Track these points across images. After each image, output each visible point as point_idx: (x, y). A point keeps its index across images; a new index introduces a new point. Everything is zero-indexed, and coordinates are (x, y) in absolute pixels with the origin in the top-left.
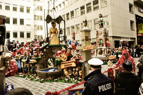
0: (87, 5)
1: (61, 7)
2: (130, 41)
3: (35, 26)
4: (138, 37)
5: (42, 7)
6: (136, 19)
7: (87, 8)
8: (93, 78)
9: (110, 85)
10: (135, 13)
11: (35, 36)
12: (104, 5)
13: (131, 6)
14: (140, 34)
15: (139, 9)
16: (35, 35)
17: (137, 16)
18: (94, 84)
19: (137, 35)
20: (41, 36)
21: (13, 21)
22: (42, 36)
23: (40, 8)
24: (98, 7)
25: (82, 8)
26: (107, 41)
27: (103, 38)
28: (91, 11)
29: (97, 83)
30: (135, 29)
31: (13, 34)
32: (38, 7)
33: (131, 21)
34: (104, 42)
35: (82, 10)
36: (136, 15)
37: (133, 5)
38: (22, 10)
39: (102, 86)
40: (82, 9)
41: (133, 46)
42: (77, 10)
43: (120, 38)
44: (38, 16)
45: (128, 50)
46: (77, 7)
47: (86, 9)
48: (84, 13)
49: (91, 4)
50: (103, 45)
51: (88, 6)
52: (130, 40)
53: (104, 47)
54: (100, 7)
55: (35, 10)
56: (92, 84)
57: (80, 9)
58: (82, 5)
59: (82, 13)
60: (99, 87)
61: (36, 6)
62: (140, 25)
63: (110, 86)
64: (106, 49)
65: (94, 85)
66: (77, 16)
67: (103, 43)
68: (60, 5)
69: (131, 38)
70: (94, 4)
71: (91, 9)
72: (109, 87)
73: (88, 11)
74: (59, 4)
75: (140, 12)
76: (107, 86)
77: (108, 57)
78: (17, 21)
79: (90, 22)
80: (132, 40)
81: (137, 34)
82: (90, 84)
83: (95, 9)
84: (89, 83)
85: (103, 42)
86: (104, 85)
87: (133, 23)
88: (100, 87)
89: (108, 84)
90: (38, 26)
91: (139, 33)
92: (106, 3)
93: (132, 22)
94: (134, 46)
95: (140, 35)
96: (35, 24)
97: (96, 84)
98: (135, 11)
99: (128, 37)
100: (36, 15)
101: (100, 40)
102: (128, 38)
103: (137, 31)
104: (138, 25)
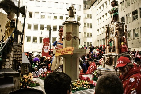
3: (85, 33)
5: (91, 15)
11: (85, 43)
16: (84, 41)
20: (90, 43)
26: (122, 43)
27: (115, 38)
32: (88, 15)
40: (134, 14)
44: (88, 24)
47: (139, 14)
50: (115, 50)
55: (85, 18)
57: (131, 14)
58: (134, 10)
59: (134, 18)
61: (86, 15)
64: (119, 56)
67: (114, 47)
85: (115, 44)
90: (88, 34)
96: (85, 32)
100: (86, 23)
101: (111, 42)
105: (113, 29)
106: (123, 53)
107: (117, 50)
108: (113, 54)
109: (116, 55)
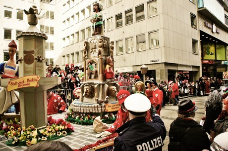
0: (126, 12)
1: (84, 14)
2: (192, 71)
4: (203, 65)
5: (53, 12)
6: (201, 38)
7: (126, 17)
8: (128, 132)
9: (160, 139)
10: (199, 28)
12: (153, 14)
13: (193, 18)
14: (206, 60)
15: (205, 23)
17: (202, 33)
18: (128, 142)
19: (202, 62)
20: (51, 59)
21: (5, 33)
22: (53, 59)
23: (51, 14)
24: (143, 16)
25: (119, 17)
26: (108, 66)
27: (97, 59)
28: (132, 22)
29: (133, 141)
30: (200, 52)
31: (5, 56)
32: (47, 13)
33: (193, 40)
34: (99, 69)
35: (118, 21)
36: (200, 31)
37: (197, 17)
38: (20, 17)
39: (144, 144)
40: (118, 19)
41: (195, 79)
42: (110, 20)
43: (176, 65)
44: (47, 28)
45: (189, 85)
46: (111, 16)
47: (124, 19)
48: (122, 25)
49: (132, 11)
50: (97, 76)
51: (128, 15)
52: (191, 69)
53: (99, 81)
54: (146, 17)
55: (42, 17)
56: (125, 142)
57: (114, 18)
58: (118, 13)
59: (118, 25)
60: (138, 146)
61: (44, 11)
62: (206, 46)
63: (159, 141)
64: (103, 85)
65: (128, 144)
66: (110, 30)
67: (96, 72)
68: (83, 11)
69: (193, 67)
70: (137, 12)
71: (132, 20)
72: (157, 144)
73: (127, 23)
74: (82, 9)
75: (207, 27)
76: (154, 142)
77: (103, 105)
78: (11, 34)
79: (130, 39)
80: (194, 70)
81: (203, 60)
82: (121, 143)
83: (138, 19)
84: (120, 140)
86: (148, 142)
87: (197, 43)
88: (140, 146)
89: (155, 140)
90: (47, 44)
91: (204, 58)
92: (155, 10)
93: (194, 42)
94: (198, 79)
95: (206, 62)
97: (132, 143)
98: (199, 25)
99: (188, 64)
100: (43, 26)
101: (91, 64)
102: (189, 66)
103: (203, 56)
104: (204, 46)
105: (95, 46)
106: (108, 80)
107: (100, 76)
108: (95, 81)
109: (99, 83)
